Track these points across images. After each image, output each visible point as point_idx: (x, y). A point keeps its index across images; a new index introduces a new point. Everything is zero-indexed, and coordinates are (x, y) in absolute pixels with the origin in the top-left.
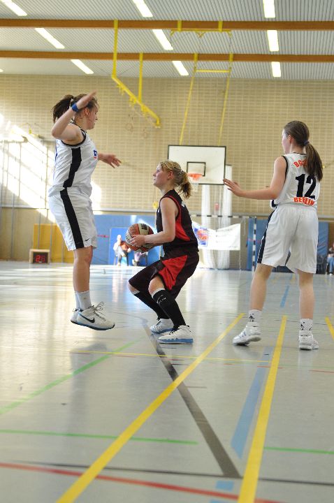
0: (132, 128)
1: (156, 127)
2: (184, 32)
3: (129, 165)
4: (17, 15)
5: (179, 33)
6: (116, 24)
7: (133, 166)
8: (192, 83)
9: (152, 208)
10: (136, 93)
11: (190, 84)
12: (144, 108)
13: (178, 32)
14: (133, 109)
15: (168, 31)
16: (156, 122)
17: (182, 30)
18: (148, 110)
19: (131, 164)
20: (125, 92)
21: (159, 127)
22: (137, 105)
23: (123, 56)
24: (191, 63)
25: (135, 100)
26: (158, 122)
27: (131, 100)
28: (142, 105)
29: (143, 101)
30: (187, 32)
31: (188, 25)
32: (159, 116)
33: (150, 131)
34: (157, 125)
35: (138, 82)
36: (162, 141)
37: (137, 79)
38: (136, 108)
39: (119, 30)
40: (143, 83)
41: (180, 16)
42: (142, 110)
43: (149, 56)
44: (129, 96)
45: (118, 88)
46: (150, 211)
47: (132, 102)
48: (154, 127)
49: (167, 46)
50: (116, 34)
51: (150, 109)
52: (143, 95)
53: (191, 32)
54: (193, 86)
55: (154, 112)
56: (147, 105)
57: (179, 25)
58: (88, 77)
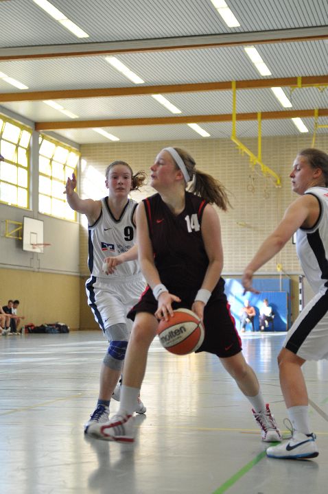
0: (254, 189)
1: (277, 187)
2: (304, 88)
3: (250, 227)
4: (134, 84)
5: (300, 90)
6: (234, 85)
7: (254, 228)
8: (314, 139)
9: (276, 270)
10: (256, 154)
11: (311, 140)
12: (264, 168)
13: (297, 89)
14: (253, 170)
15: (288, 88)
16: (276, 181)
17: (302, 86)
18: (268, 170)
19: (253, 226)
20: (244, 152)
21: (280, 187)
22: (257, 165)
23: (241, 117)
24: (312, 119)
25: (256, 160)
26: (279, 182)
27: (251, 160)
28: (262, 165)
29: (263, 160)
30: (307, 88)
31: (309, 80)
32: (279, 175)
33: (270, 191)
34: (278, 185)
35: (257, 142)
36: (283, 200)
37: (256, 139)
38: (256, 169)
39: (237, 91)
40: (262, 142)
41: (299, 72)
42: (262, 170)
43: (267, 115)
44: (248, 156)
45: (238, 150)
46: (275, 273)
47: (253, 162)
48: (274, 187)
49: (286, 104)
50: (234, 96)
51: (270, 168)
52: (262, 155)
53: (311, 88)
54: (315, 143)
55: (274, 171)
56: (267, 165)
57: (299, 81)
58: (205, 140)
